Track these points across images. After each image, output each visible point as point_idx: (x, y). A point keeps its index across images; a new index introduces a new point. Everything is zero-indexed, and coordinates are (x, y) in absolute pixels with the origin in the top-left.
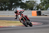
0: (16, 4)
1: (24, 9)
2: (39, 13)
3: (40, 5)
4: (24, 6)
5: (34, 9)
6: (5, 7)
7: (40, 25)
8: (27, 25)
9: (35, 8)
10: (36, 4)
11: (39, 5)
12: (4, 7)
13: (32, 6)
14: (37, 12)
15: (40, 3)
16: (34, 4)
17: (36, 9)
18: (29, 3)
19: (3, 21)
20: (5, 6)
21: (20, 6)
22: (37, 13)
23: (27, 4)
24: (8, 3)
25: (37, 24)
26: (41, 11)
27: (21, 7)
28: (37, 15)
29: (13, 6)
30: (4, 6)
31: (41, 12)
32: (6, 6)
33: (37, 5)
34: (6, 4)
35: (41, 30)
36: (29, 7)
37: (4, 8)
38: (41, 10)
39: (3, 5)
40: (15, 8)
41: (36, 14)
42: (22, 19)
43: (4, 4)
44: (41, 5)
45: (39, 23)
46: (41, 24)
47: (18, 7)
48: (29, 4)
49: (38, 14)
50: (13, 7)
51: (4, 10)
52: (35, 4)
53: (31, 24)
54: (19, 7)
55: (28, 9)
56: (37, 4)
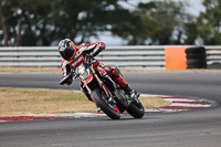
0: (92, 15)
1: (131, 37)
2: (197, 59)
3: (199, 19)
4: (128, 24)
5: (175, 37)
6: (43, 30)
7: (202, 108)
8: (118, 114)
9: (179, 36)
10: (182, 15)
11: (195, 21)
12: (38, 28)
13: (165, 26)
14: (187, 51)
15: (202, 13)
16: (173, 17)
17: (184, 37)
18: (153, 14)
19: (37, 90)
20: (45, 24)
21: (109, 27)
22: (188, 58)
23: (142, 15)
24: (57, 14)
25: (189, 105)
26: (207, 47)
27: (115, 32)
28: (190, 66)
29: (78, 26)
30: (41, 26)
31: (208, 52)
32: (48, 27)
33: (186, 21)
34: (50, 15)
35: (208, 130)
36: (150, 29)
37: (38, 33)
38: (207, 43)
39: (36, 21)
40: (87, 34)
41: (185, 60)
42: (93, 85)
43: (38, 16)
44: (205, 21)
45: (196, 103)
46: (207, 106)
47: (101, 30)
48: (151, 18)
49: (191, 61)
50: (81, 29)
51: (40, 42)
52: (178, 17)
53: (140, 106)
54: (107, 30)
55: (145, 39)
56: (190, 17)
